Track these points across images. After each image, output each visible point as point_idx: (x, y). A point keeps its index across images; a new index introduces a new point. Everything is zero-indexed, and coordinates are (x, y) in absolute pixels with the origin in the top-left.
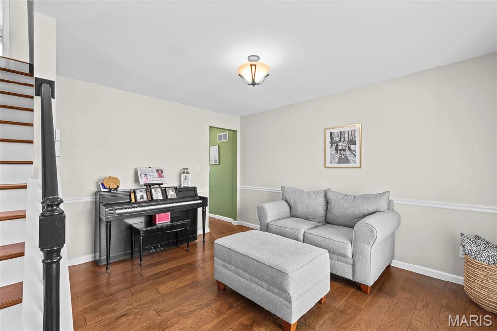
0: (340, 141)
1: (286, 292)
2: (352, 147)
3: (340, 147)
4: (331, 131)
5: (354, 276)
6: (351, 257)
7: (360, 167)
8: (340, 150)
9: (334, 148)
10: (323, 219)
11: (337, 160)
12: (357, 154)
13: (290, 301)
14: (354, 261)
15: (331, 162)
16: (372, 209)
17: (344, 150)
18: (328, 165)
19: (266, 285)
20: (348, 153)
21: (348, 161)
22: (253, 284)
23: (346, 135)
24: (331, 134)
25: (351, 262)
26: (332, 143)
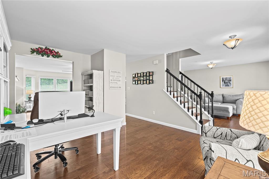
0: (226, 80)
1: (228, 111)
2: (230, 82)
3: (226, 82)
4: (223, 77)
5: (236, 113)
6: (235, 108)
7: (233, 88)
8: (226, 83)
9: (224, 82)
10: (222, 102)
11: (225, 86)
12: (232, 84)
13: (229, 113)
14: (236, 109)
15: (222, 86)
16: (238, 98)
17: (227, 83)
18: (221, 87)
19: (222, 111)
20: (229, 84)
21: (229, 86)
22: (218, 112)
23: (228, 79)
24: (223, 78)
25: (236, 110)
26: (223, 81)
